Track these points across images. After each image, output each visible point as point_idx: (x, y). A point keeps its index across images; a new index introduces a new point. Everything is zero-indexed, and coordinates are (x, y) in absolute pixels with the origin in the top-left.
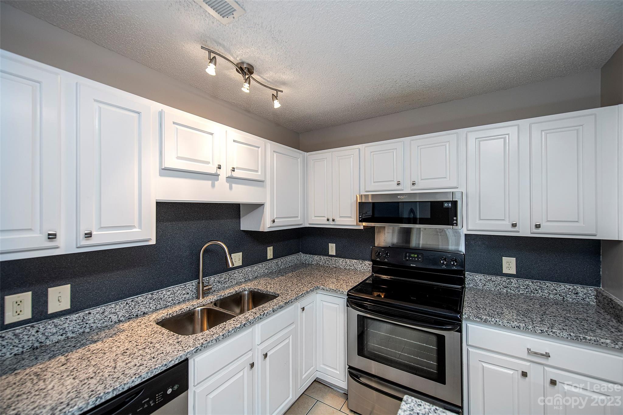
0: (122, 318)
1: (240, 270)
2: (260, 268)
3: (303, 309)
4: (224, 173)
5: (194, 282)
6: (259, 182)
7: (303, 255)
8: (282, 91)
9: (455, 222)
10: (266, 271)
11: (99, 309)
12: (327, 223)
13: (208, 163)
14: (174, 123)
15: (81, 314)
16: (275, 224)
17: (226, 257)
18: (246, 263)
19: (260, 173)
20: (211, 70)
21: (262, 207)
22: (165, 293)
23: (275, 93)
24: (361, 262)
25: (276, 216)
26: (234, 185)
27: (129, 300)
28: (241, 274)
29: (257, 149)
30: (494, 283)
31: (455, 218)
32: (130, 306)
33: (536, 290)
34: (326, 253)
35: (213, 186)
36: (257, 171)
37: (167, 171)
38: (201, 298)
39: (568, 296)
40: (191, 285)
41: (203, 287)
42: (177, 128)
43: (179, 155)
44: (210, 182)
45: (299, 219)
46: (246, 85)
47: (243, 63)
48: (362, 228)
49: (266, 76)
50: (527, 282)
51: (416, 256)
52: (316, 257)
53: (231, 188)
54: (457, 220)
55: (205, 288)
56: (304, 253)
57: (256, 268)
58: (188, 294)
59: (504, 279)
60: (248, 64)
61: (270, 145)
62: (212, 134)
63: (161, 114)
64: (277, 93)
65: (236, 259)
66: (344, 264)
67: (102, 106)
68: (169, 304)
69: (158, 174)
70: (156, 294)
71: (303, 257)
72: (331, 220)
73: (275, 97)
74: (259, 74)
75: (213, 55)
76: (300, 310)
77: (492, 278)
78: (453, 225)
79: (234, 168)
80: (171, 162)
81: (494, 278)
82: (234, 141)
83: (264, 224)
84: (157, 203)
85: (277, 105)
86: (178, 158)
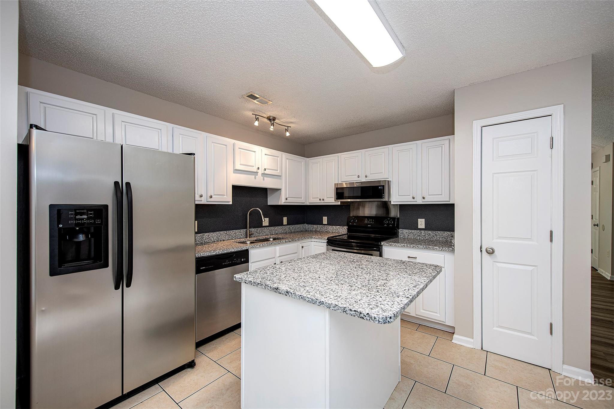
0: (215, 240)
1: (268, 228)
2: (278, 229)
3: (303, 247)
4: (260, 172)
5: (245, 230)
6: (279, 177)
7: (307, 225)
8: (290, 127)
9: (383, 197)
10: (283, 231)
11: (207, 234)
12: (320, 201)
13: (253, 166)
14: (239, 148)
15: (201, 234)
16: (287, 201)
17: (261, 216)
18: (271, 224)
19: (279, 171)
20: (256, 123)
21: (280, 190)
22: (232, 232)
23: (287, 128)
24: (342, 227)
25: (288, 196)
26: (265, 178)
27: (218, 233)
28: (268, 230)
29: (277, 158)
30: (413, 234)
31: (383, 195)
32: (218, 235)
33: (434, 236)
34: (321, 223)
35: (255, 178)
36: (277, 170)
37: (236, 171)
38: (248, 238)
39: (448, 238)
40: (243, 231)
41: (249, 232)
42: (240, 151)
43: (241, 163)
44: (254, 176)
45: (303, 199)
46: (272, 127)
47: (270, 116)
48: (339, 203)
49: (282, 120)
50: (429, 232)
51: (371, 220)
52: (315, 226)
53: (264, 179)
54: (384, 196)
55: (250, 233)
56: (307, 224)
57: (276, 228)
58: (242, 235)
59: (418, 231)
60: (273, 117)
61: (284, 155)
62: (255, 152)
63: (234, 144)
64: (288, 128)
65: (266, 222)
66: (332, 229)
67: (214, 144)
68: (233, 238)
69: (233, 172)
70: (229, 232)
71: (307, 226)
72: (322, 199)
73: (287, 130)
74: (278, 119)
75: (257, 117)
76: (301, 248)
77: (412, 231)
78: (382, 199)
79: (265, 169)
80: (238, 167)
81: (413, 231)
82: (265, 154)
83: (281, 201)
84: (233, 186)
85: (288, 134)
86: (241, 164)
